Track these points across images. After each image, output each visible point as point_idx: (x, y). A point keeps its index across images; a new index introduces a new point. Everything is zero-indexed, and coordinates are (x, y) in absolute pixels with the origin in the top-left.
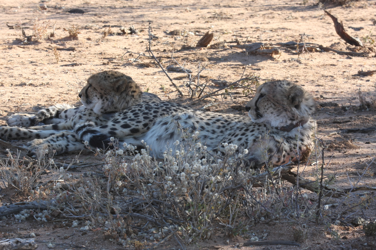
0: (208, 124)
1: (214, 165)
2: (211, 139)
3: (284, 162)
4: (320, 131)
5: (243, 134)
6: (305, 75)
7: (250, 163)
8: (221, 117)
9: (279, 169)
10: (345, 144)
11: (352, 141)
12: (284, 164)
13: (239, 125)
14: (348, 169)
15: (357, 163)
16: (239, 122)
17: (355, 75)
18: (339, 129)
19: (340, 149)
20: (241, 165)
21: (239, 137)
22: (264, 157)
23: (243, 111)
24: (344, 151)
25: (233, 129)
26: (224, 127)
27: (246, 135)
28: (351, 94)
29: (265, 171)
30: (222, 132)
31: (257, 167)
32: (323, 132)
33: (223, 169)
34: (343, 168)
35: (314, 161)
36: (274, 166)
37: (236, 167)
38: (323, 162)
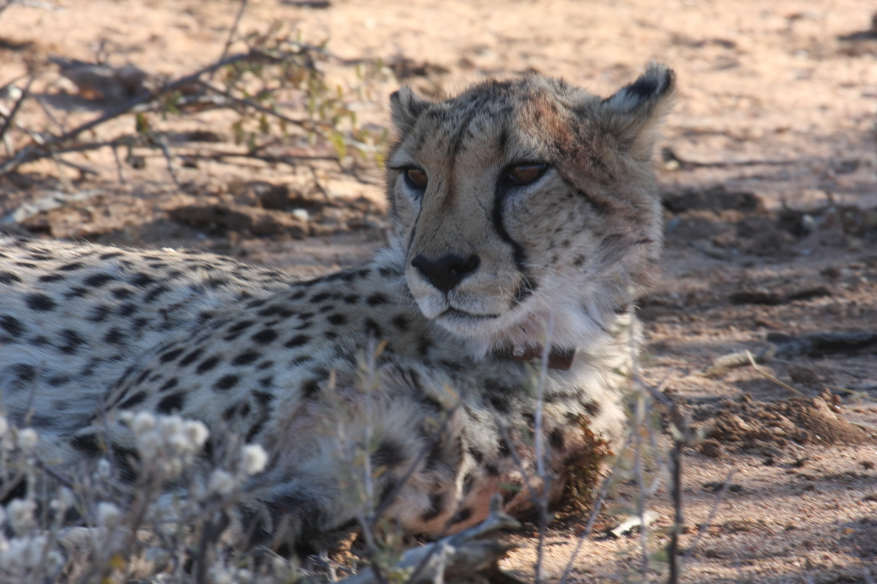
0: (40, 303)
1: (78, 532)
2: (56, 382)
3: (465, 514)
4: (661, 348)
5: (245, 358)
6: (579, 34)
7: (276, 522)
8: (116, 261)
9: (435, 559)
10: (800, 421)
11: (835, 401)
12: (464, 525)
13: (210, 301)
14: (816, 556)
15: (864, 521)
16: (214, 284)
17: (856, 37)
18: (763, 332)
19: (774, 445)
20: (228, 537)
21: (223, 370)
22: (352, 488)
23: (234, 235)
24: (793, 455)
25: (179, 323)
26: (127, 311)
27: (260, 361)
28: (831, 139)
29: (360, 566)
30: (114, 337)
31: (315, 544)
32: (678, 353)
33: (127, 560)
34: (785, 553)
35: (629, 513)
36: (406, 542)
37: (195, 549)
38: (678, 519)
